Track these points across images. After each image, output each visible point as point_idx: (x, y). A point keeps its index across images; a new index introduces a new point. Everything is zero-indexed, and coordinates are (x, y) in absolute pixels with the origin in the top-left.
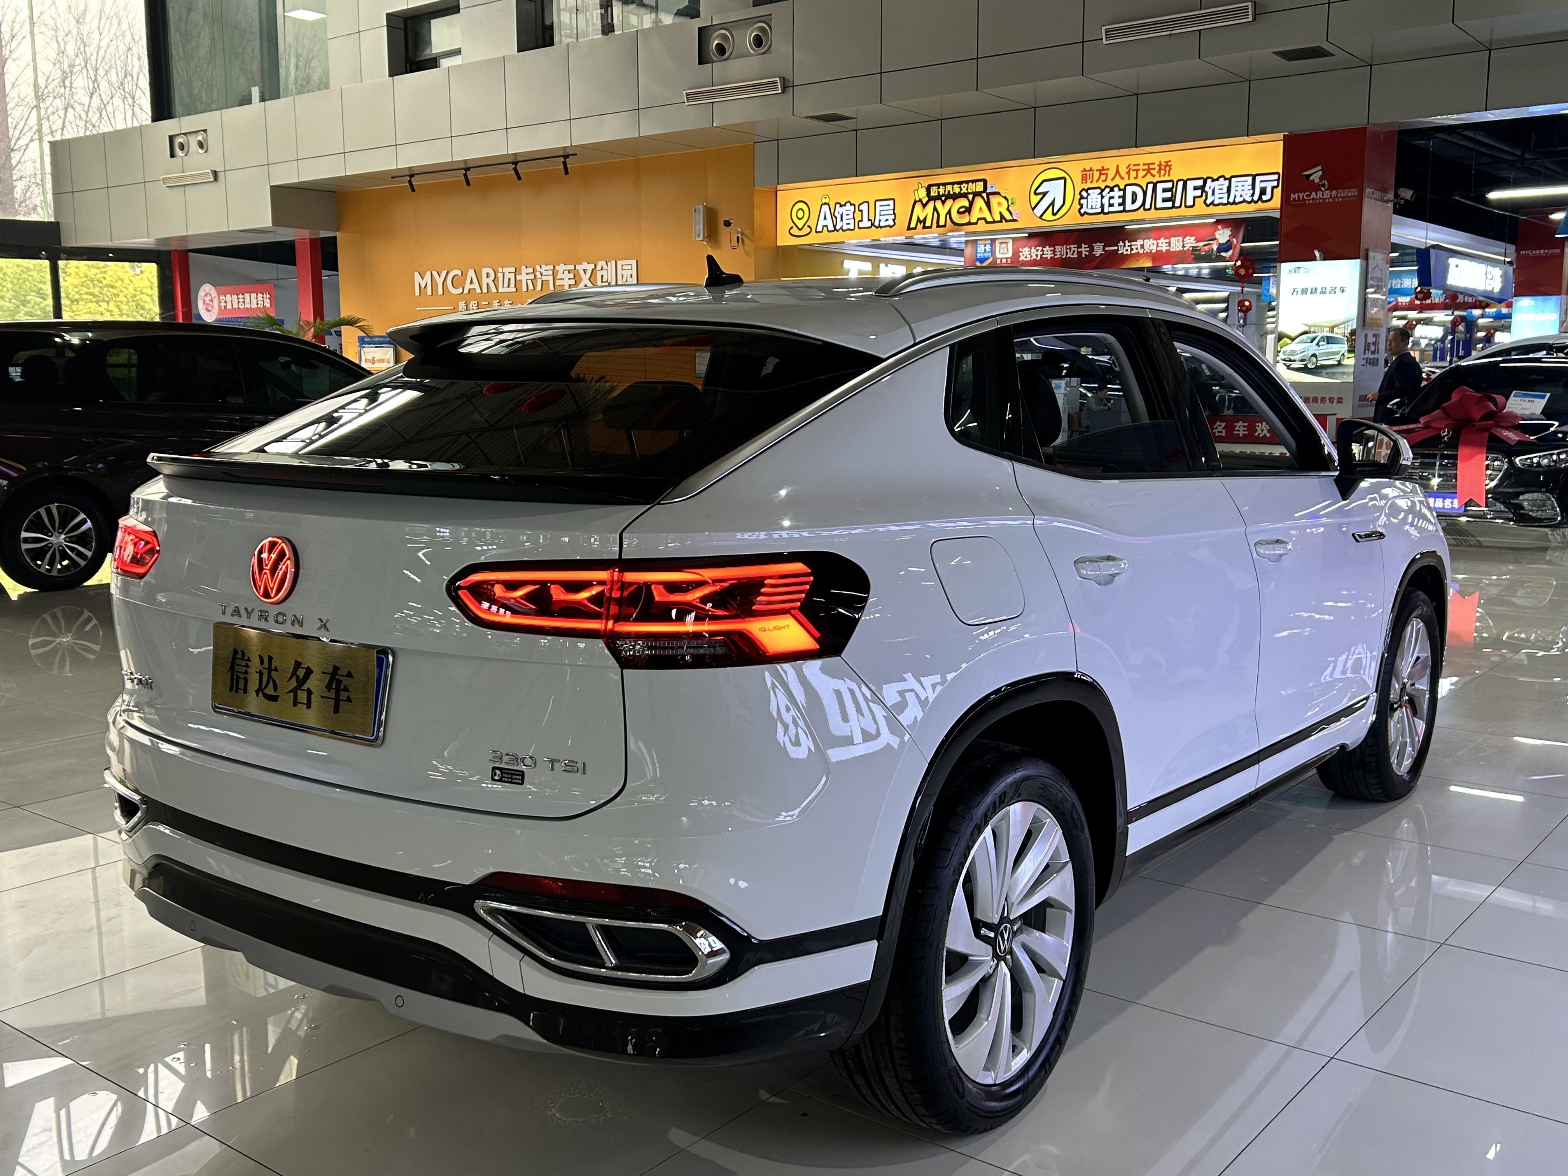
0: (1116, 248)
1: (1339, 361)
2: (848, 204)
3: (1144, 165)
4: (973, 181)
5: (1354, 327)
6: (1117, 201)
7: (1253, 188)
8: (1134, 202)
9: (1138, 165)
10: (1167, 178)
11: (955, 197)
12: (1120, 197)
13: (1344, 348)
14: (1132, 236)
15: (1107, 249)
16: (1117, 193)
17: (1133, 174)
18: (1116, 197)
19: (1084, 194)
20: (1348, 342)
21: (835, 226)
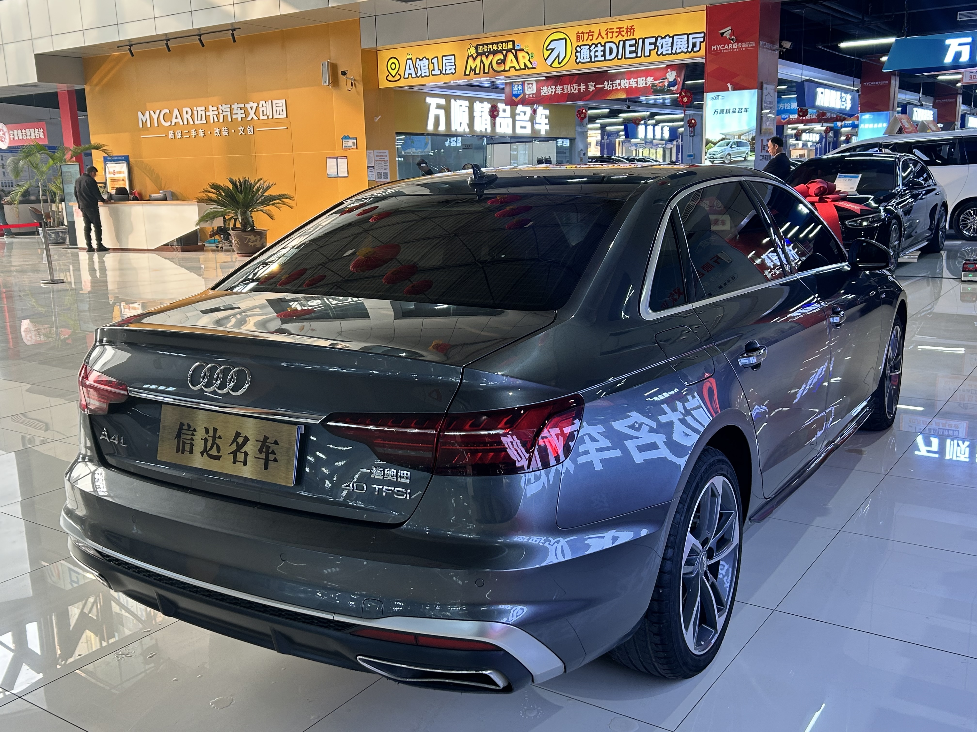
0: (603, 86)
1: (745, 158)
2: (424, 59)
3: (617, 28)
4: (506, 42)
5: (754, 135)
6: (600, 53)
7: (688, 43)
8: (611, 54)
9: (613, 29)
10: (632, 37)
11: (494, 53)
12: (601, 51)
13: (747, 149)
14: (613, 77)
15: (597, 86)
16: (600, 48)
17: (610, 35)
18: (599, 51)
19: (578, 49)
20: (750, 145)
21: (416, 74)
